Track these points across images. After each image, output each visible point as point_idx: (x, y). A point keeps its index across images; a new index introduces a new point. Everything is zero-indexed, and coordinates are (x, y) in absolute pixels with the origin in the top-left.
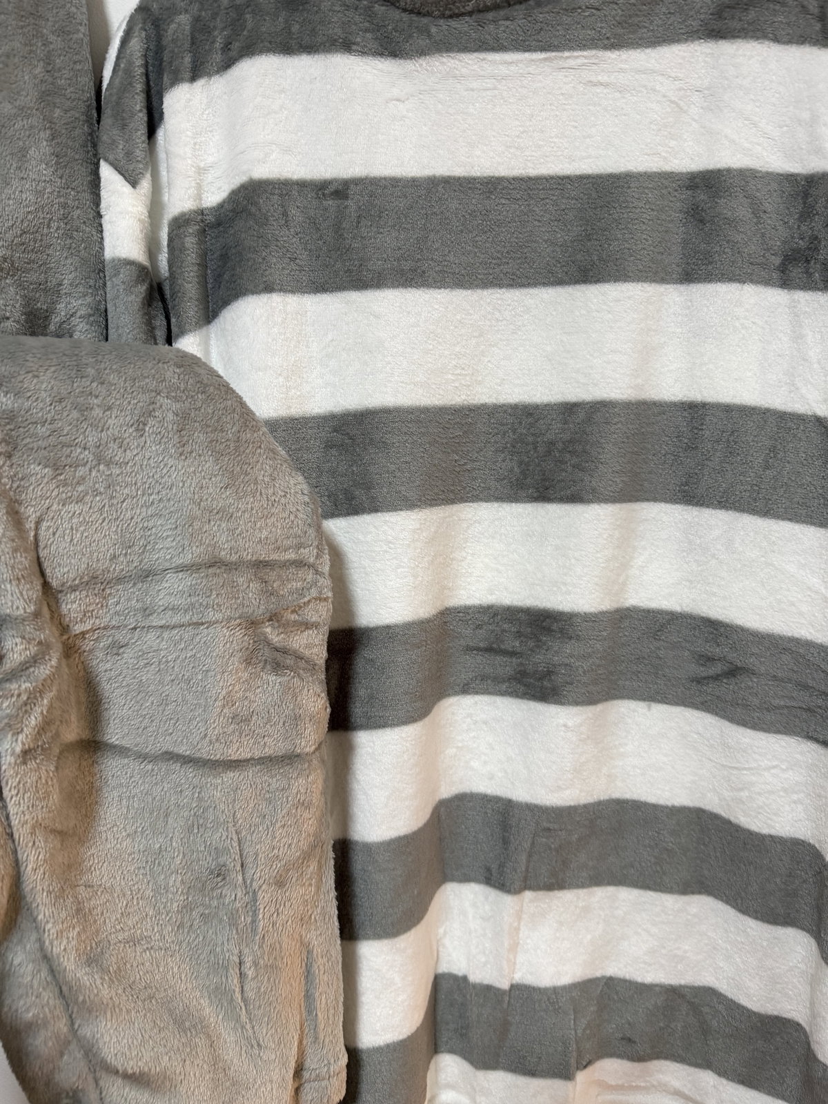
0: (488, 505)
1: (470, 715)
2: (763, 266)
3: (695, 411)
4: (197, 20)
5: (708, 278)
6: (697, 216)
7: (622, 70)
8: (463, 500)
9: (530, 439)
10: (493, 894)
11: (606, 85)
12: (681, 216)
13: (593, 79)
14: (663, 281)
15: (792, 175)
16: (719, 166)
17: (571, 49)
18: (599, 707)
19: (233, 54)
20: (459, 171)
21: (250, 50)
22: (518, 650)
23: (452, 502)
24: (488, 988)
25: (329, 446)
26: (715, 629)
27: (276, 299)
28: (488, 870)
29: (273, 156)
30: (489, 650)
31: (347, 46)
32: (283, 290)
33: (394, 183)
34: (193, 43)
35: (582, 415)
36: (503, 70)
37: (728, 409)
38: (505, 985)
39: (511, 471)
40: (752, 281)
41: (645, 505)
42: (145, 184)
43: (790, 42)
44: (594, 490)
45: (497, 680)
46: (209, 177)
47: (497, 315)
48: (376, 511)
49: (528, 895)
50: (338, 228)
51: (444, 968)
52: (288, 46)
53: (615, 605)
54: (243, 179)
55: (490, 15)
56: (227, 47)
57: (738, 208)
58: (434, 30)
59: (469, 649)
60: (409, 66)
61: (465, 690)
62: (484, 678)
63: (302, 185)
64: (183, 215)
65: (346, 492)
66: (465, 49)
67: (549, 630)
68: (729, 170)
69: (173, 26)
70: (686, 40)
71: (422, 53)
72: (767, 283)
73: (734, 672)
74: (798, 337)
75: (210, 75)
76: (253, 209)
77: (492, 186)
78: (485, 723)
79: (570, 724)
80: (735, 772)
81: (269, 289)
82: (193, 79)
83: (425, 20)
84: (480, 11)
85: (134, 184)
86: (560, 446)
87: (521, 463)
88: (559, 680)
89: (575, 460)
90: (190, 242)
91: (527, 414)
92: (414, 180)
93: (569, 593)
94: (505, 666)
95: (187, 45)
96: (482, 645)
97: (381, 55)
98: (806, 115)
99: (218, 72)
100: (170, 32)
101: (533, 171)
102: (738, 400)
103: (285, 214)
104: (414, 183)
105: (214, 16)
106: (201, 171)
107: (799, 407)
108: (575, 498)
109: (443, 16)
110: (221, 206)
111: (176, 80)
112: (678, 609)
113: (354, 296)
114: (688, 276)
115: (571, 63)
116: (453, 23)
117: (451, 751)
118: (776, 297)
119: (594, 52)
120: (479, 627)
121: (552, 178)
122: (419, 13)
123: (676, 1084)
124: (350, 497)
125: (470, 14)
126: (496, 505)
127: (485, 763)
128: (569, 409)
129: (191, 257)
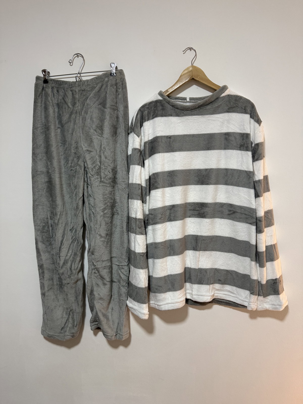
0: (193, 185)
1: (190, 221)
2: (237, 147)
3: (226, 170)
4: (148, 112)
5: (228, 149)
6: (226, 139)
7: (214, 118)
8: (189, 185)
9: (200, 175)
10: (195, 252)
11: (211, 120)
12: (224, 139)
13: (209, 119)
14: (221, 149)
15: (241, 133)
16: (229, 132)
17: (206, 115)
18: (212, 219)
19: (154, 117)
20: (188, 134)
21: (156, 116)
22: (199, 210)
23: (187, 185)
24: (194, 269)
25: (168, 176)
26: (231, 205)
27: (160, 154)
28: (194, 248)
29: (160, 132)
30: (194, 210)
31: (171, 115)
32: (161, 153)
33: (178, 136)
34: (148, 115)
35: (208, 171)
36: (195, 118)
37: (232, 169)
38: (197, 268)
39: (197, 180)
40: (235, 150)
41: (219, 185)
42: (140, 137)
43: (240, 113)
44: (210, 183)
45: (195, 215)
46: (150, 135)
47: (194, 155)
48: (175, 186)
49: (201, 252)
50: (170, 143)
51: (186, 266)
52: (162, 116)
53: (215, 202)
54: (156, 136)
55: (193, 110)
56: (153, 115)
57: (233, 138)
58: (184, 113)
59: (190, 210)
60: (180, 118)
61: (190, 217)
62: (193, 215)
63: (164, 136)
64: (146, 141)
65: (171, 183)
66: (189, 115)
67: (204, 206)
68: (231, 132)
69: (145, 113)
70: (224, 113)
71: (183, 116)
72: (237, 150)
73: (234, 212)
74: (242, 158)
75: (150, 120)
76: (157, 141)
77: (193, 136)
78: (193, 222)
79: (207, 221)
80: (235, 230)
81: (159, 152)
82: (148, 121)
83: (183, 111)
84: (191, 110)
85: (139, 137)
86: (205, 176)
87: (199, 178)
88: (205, 214)
89: (207, 178)
90: (147, 146)
91: (199, 170)
92: (181, 135)
93: (207, 200)
94: (196, 213)
95: (147, 115)
96: (192, 209)
97: (176, 116)
98: (243, 124)
99: (151, 119)
100: (144, 114)
101: (200, 133)
102: (233, 168)
103: (162, 141)
104: (181, 136)
105: (151, 111)
106: (149, 134)
107: (243, 169)
108: (207, 184)
109: (186, 110)
110: (152, 140)
111: (145, 121)
112: (225, 202)
113: (172, 153)
114: (225, 149)
115: (206, 117)
116: (188, 111)
117: (187, 227)
118: (239, 152)
119: (209, 115)
120: (192, 206)
121: (203, 134)
122: (182, 110)
123: (229, 289)
124: (171, 184)
125: (190, 110)
126: (195, 185)
127: (193, 229)
128: (206, 170)
129: (147, 148)
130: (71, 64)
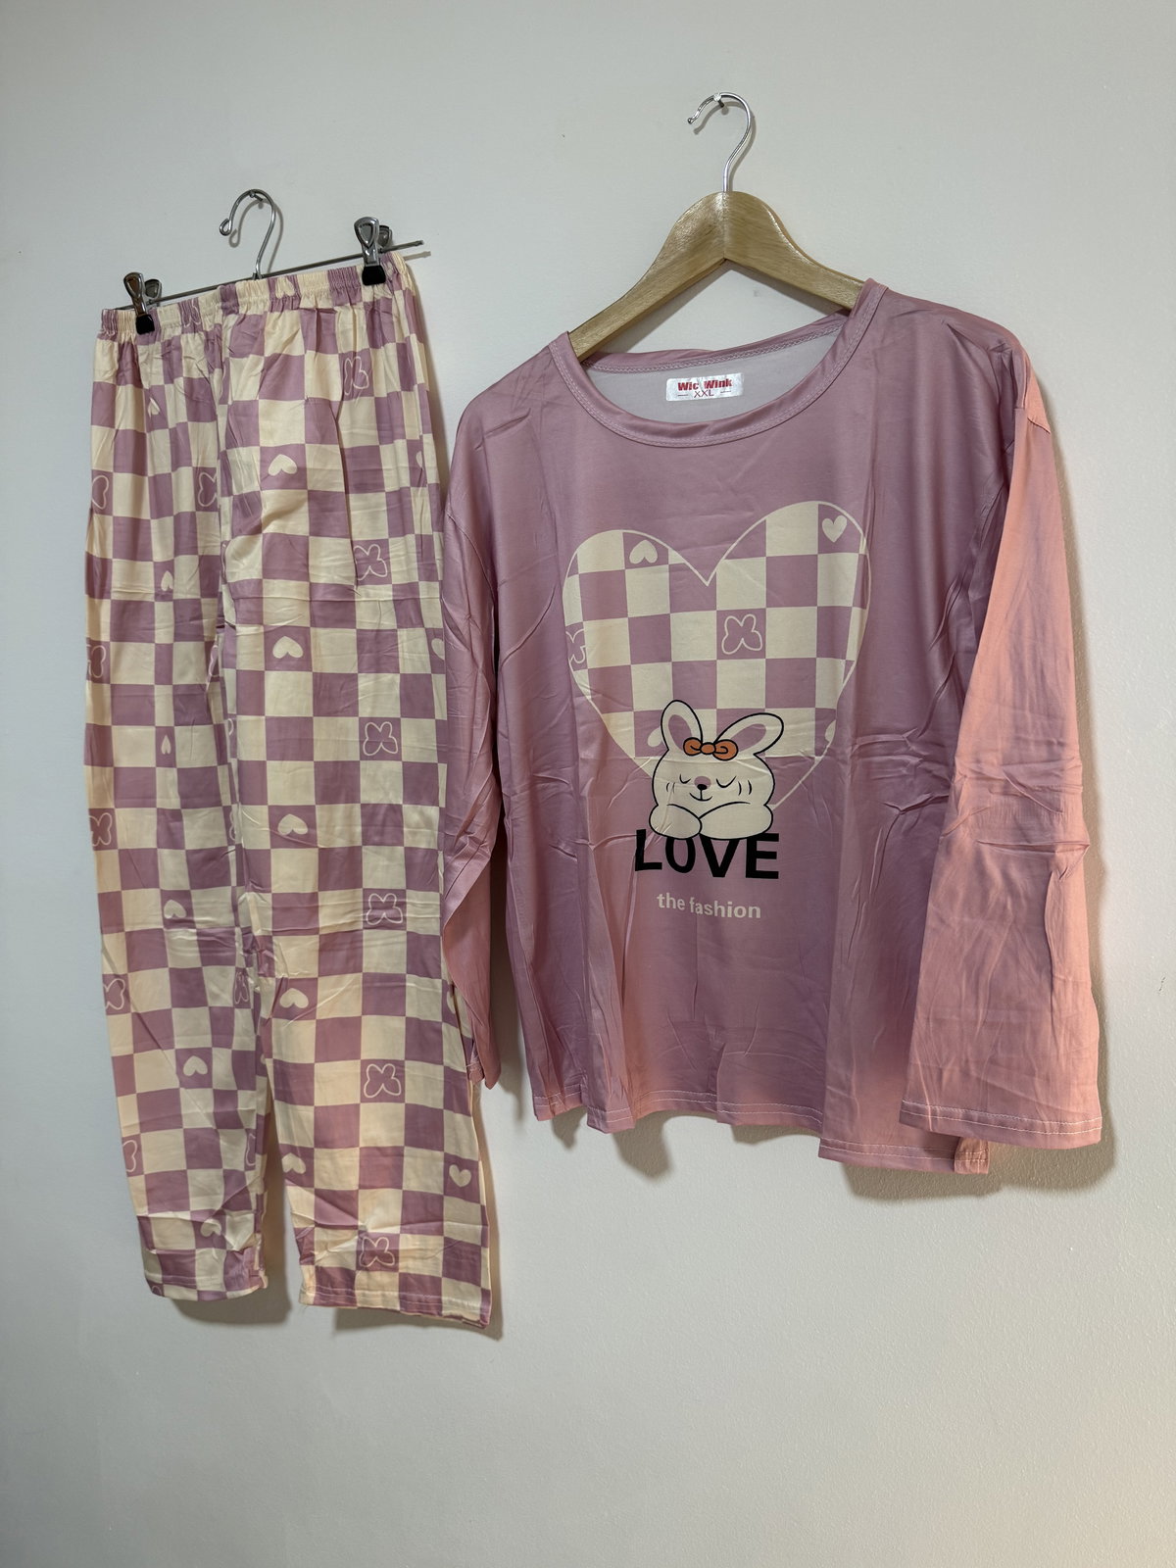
130: (235, 240)
